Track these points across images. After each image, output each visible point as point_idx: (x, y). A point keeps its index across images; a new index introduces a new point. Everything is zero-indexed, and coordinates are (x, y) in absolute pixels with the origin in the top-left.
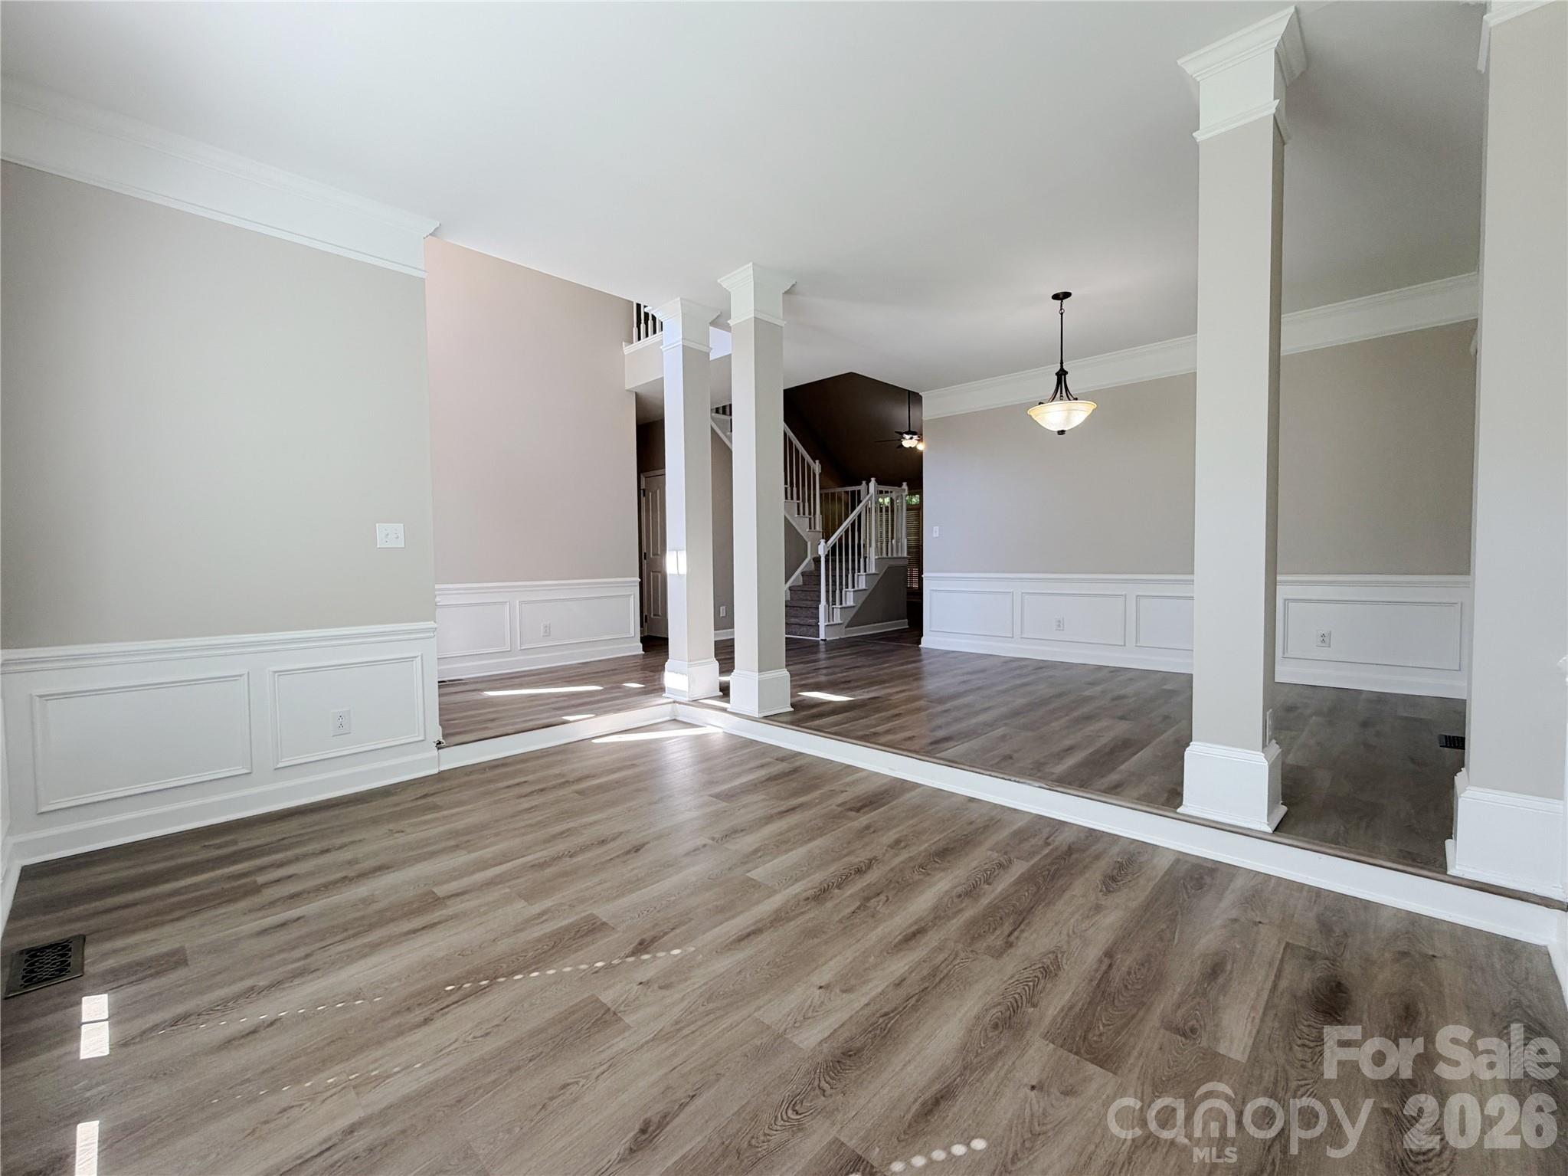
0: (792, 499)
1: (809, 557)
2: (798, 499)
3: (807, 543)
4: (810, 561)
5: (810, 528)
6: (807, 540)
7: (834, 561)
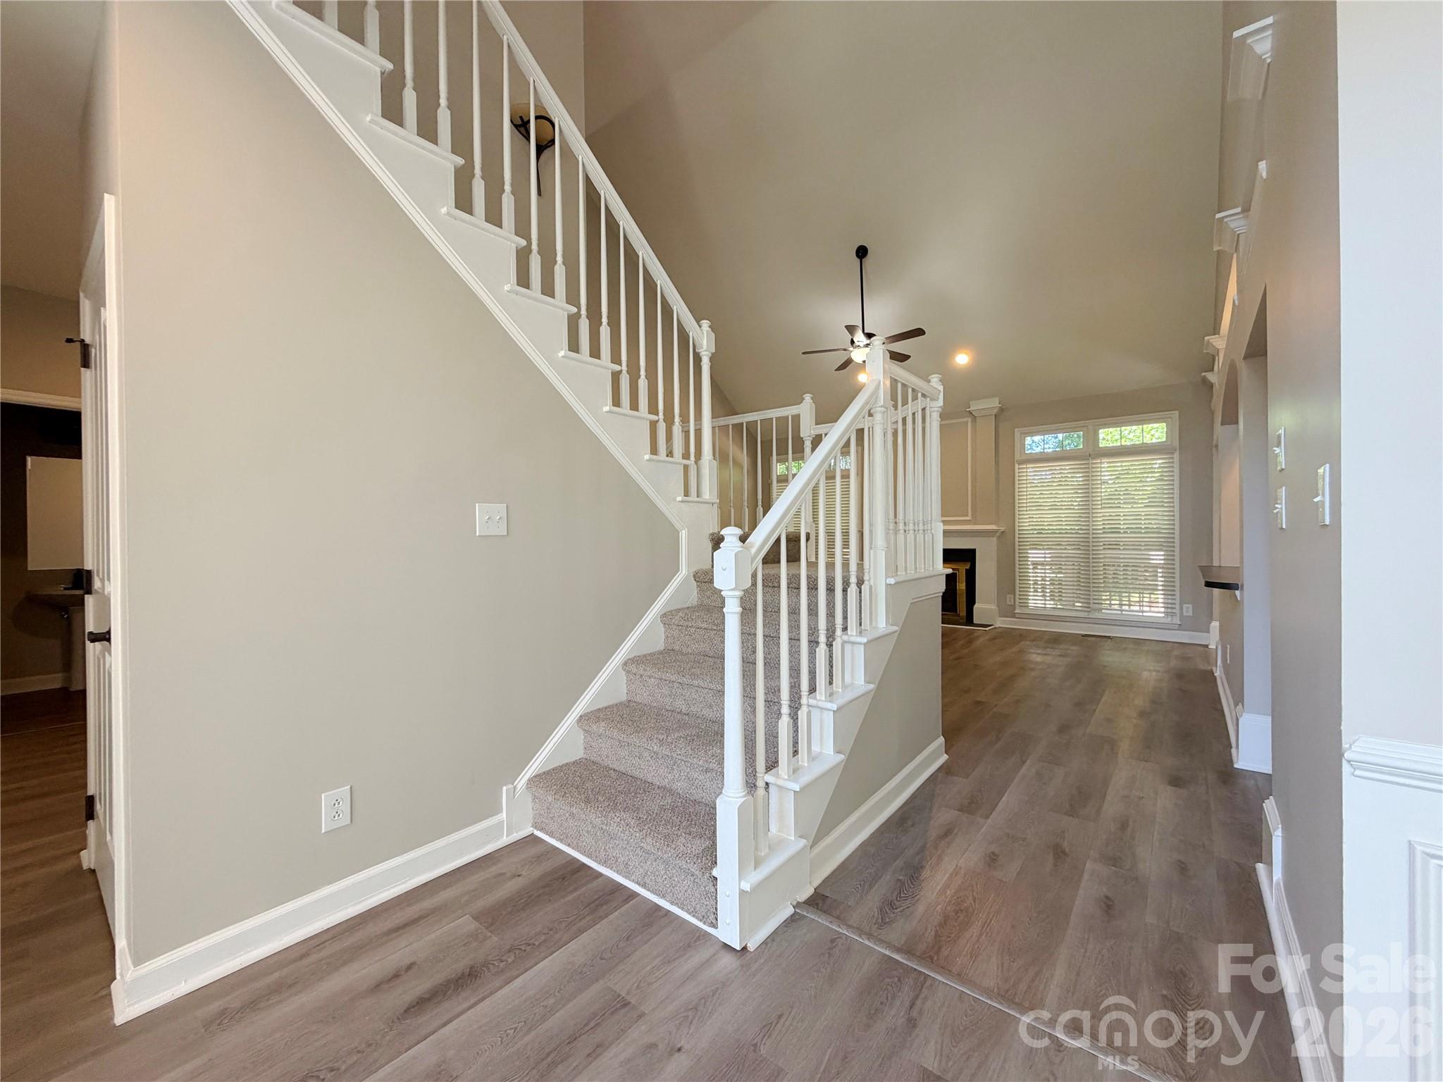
0: (634, 406)
1: (684, 572)
2: (653, 409)
3: (677, 532)
4: (686, 579)
5: (687, 494)
6: (677, 525)
7: (772, 612)
